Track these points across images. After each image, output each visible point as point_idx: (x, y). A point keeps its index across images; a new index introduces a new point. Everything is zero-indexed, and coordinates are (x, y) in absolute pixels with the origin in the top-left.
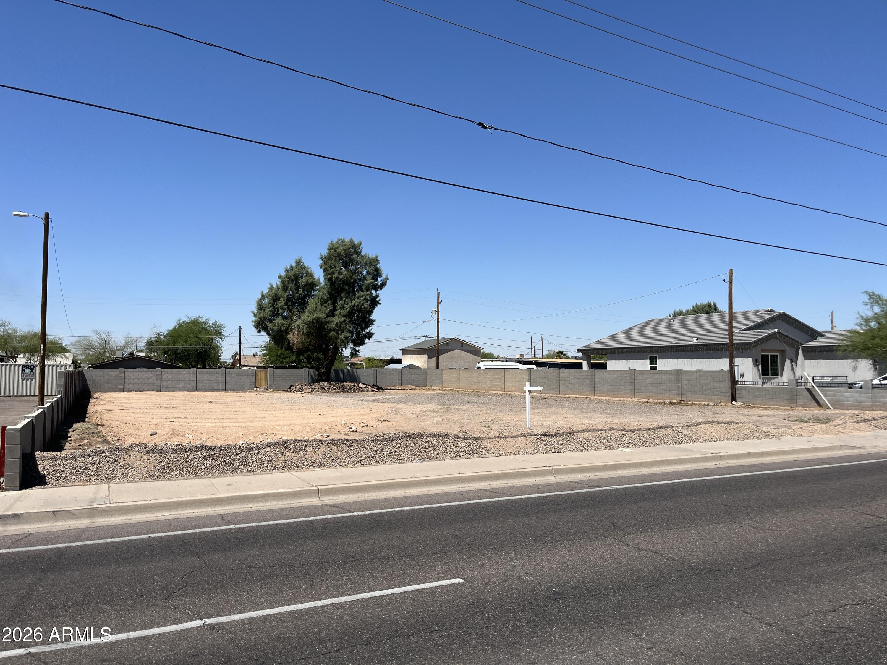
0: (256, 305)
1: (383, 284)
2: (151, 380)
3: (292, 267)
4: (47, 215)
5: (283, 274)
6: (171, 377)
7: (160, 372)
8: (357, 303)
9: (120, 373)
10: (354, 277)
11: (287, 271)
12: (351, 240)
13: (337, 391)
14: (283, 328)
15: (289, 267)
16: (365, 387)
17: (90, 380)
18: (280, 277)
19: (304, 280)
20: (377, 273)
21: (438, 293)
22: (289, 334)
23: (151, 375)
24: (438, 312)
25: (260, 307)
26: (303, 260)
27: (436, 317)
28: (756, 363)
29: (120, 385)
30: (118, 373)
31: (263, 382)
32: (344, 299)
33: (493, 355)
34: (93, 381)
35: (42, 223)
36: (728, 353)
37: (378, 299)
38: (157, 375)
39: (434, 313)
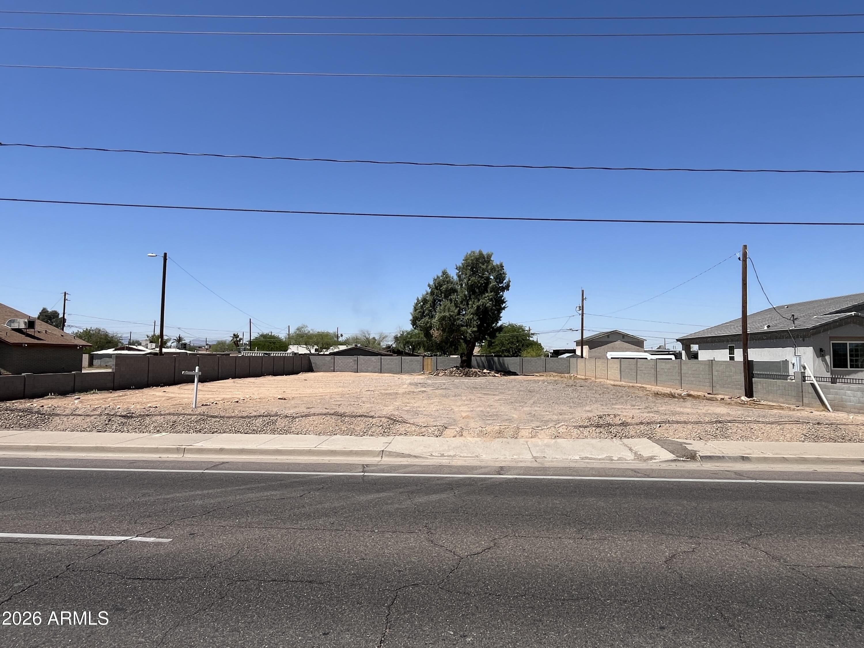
0: (413, 307)
1: (507, 287)
2: (351, 364)
3: (438, 277)
4: (165, 254)
5: (432, 283)
6: (364, 362)
7: (357, 359)
8: (482, 303)
9: (332, 359)
10: (481, 281)
11: (435, 280)
14: (428, 325)
15: (436, 278)
16: (489, 373)
17: (313, 363)
18: (429, 285)
20: (500, 277)
21: (583, 291)
22: (432, 329)
23: (352, 361)
24: (582, 308)
26: (447, 270)
27: (580, 312)
28: (820, 353)
29: (332, 367)
31: (429, 367)
34: (315, 364)
38: (355, 360)
39: (578, 309)
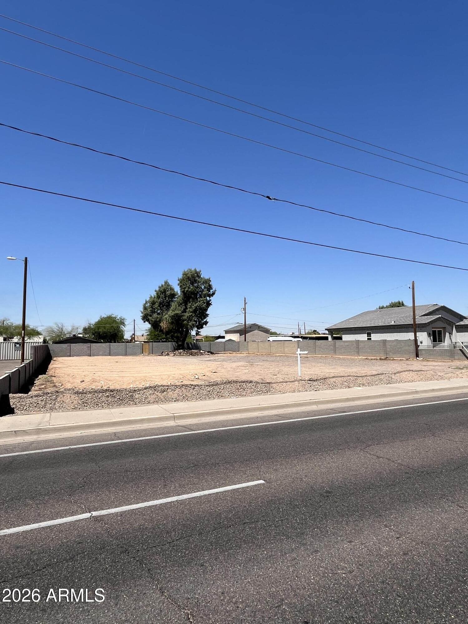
1: (213, 294)
2: (85, 350)
3: (162, 285)
4: (26, 258)
5: (158, 289)
6: (95, 348)
7: (90, 346)
8: (199, 305)
12: (195, 270)
13: (188, 355)
14: (158, 320)
15: (160, 286)
16: (204, 353)
17: (52, 350)
18: (156, 291)
19: (169, 292)
20: (210, 288)
21: (245, 298)
22: (161, 323)
23: (85, 347)
24: (245, 309)
25: (145, 308)
26: (168, 281)
27: (244, 311)
28: (429, 335)
29: (68, 353)
30: (67, 346)
31: (147, 350)
32: (191, 303)
33: (276, 333)
35: (24, 262)
36: (413, 329)
37: (210, 302)
38: (88, 347)
39: (242, 309)
